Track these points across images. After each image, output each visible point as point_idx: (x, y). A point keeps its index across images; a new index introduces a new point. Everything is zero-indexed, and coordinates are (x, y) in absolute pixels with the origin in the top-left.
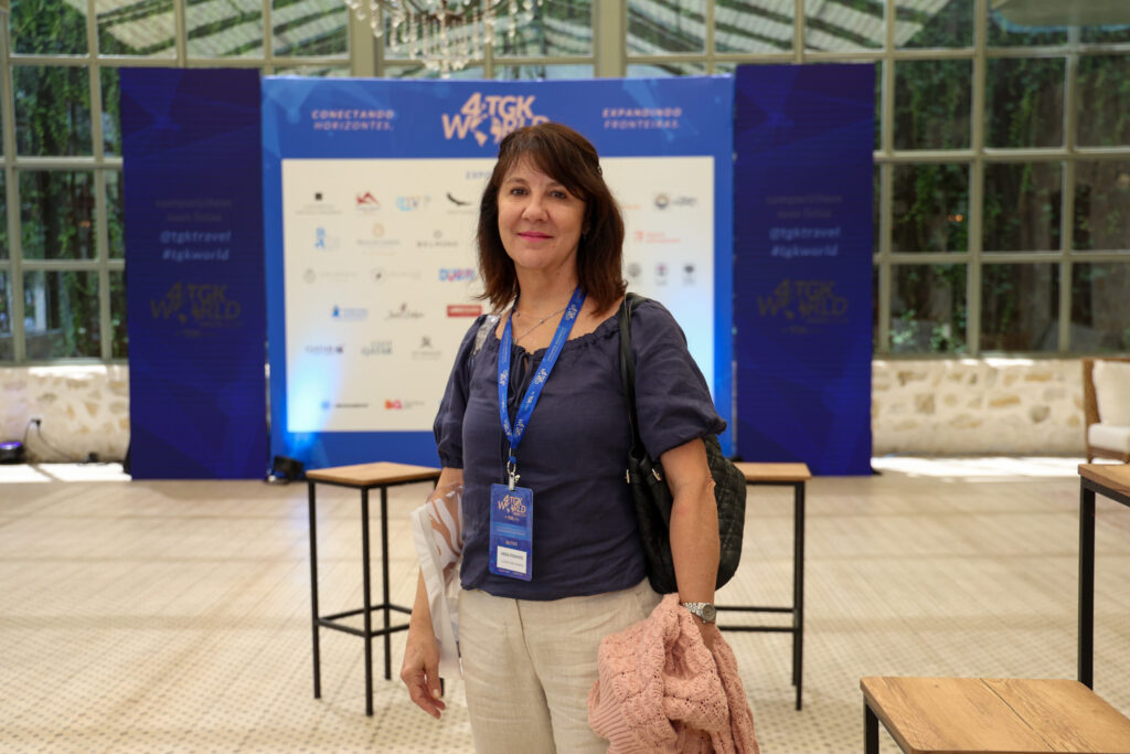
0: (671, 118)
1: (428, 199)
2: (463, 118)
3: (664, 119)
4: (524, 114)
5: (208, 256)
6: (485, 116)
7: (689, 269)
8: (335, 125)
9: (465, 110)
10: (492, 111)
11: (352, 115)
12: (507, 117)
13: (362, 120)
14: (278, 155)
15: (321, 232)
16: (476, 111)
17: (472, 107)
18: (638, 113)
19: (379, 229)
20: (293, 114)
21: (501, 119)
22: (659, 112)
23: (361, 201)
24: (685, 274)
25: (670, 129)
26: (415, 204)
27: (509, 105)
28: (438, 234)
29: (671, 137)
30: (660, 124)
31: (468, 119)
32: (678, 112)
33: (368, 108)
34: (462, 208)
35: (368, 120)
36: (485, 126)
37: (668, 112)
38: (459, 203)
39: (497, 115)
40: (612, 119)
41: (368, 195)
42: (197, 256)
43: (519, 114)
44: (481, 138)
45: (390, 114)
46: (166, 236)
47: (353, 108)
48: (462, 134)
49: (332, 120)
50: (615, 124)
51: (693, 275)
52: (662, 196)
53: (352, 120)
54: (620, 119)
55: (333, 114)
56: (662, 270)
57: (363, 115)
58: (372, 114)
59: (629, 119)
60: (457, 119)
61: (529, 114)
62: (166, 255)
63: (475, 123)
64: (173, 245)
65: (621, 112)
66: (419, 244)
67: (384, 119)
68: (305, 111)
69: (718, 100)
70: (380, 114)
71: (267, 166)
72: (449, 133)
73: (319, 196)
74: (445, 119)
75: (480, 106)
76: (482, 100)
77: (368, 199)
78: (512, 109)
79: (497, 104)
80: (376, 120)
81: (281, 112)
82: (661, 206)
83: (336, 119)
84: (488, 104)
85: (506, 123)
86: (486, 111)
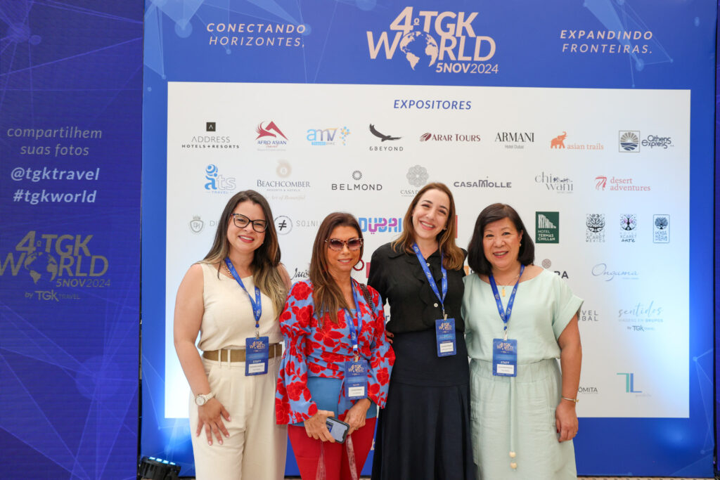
0: (641, 42)
1: (346, 132)
2: (392, 35)
3: (633, 43)
4: (464, 32)
5: (70, 198)
6: (418, 33)
7: (661, 223)
8: (234, 41)
9: (394, 26)
10: (427, 29)
11: (256, 28)
12: (445, 36)
13: (266, 35)
14: (164, 76)
15: (212, 170)
16: (408, 27)
17: (402, 23)
18: (601, 35)
19: (285, 166)
20: (183, 26)
21: (438, 38)
22: (627, 36)
23: (263, 133)
24: (657, 229)
25: (639, 55)
26: (330, 139)
27: (447, 20)
28: (357, 174)
29: (640, 65)
30: (627, 48)
31: (398, 35)
32: (649, 35)
33: (275, 21)
34: (387, 142)
35: (274, 35)
36: (418, 46)
37: (638, 35)
38: (384, 138)
39: (433, 31)
40: (571, 41)
41: (272, 126)
42: (57, 198)
43: (459, 34)
44: (413, 60)
45: (303, 29)
46: (17, 174)
47: (257, 21)
48: (390, 54)
49: (231, 34)
50: (574, 48)
51: (666, 229)
52: (630, 135)
53: (255, 35)
54: (579, 42)
55: (232, 28)
56: (628, 224)
57: (269, 28)
58: (279, 28)
59: (590, 42)
60: (384, 36)
61: (471, 34)
62: (18, 196)
63: (405, 42)
64: (26, 185)
65: (582, 33)
66: (334, 187)
67: (295, 35)
68: (197, 22)
69: (697, 22)
70: (290, 29)
71: (148, 89)
72: (374, 54)
73: (211, 127)
74: (370, 35)
75: (412, 23)
76: (415, 15)
77: (272, 131)
78: (451, 26)
79: (433, 19)
80: (285, 35)
81: (168, 24)
82: (628, 147)
83: (236, 34)
84: (423, 19)
85: (443, 42)
86: (421, 27)
